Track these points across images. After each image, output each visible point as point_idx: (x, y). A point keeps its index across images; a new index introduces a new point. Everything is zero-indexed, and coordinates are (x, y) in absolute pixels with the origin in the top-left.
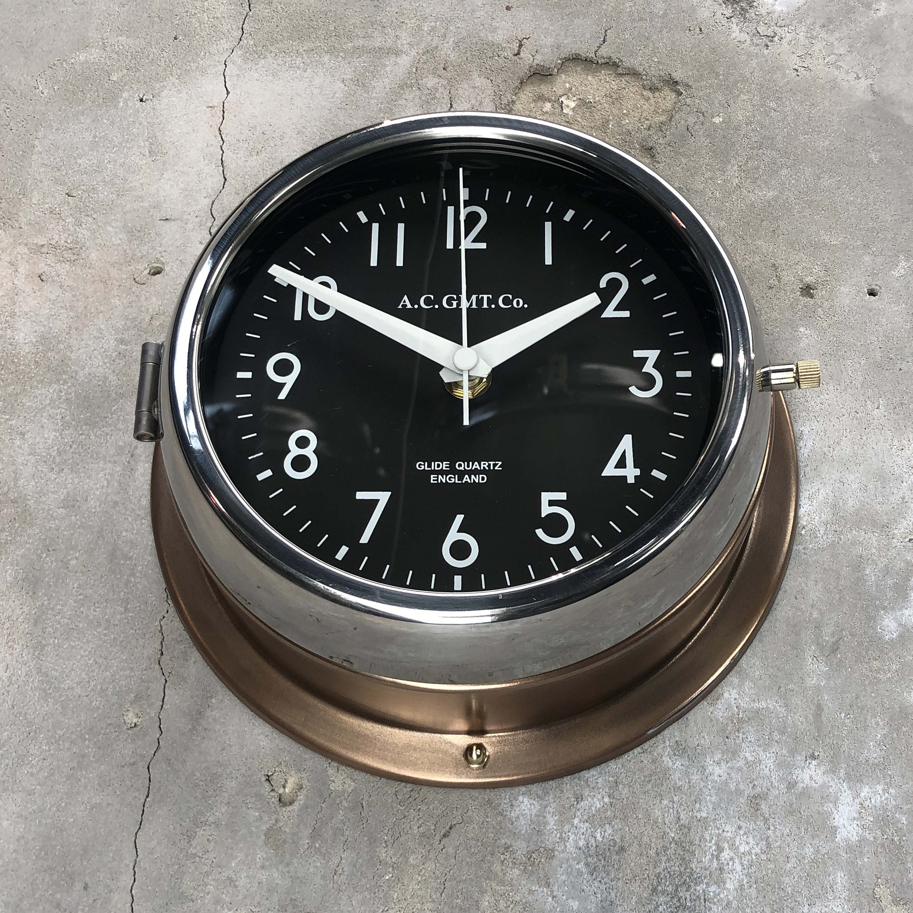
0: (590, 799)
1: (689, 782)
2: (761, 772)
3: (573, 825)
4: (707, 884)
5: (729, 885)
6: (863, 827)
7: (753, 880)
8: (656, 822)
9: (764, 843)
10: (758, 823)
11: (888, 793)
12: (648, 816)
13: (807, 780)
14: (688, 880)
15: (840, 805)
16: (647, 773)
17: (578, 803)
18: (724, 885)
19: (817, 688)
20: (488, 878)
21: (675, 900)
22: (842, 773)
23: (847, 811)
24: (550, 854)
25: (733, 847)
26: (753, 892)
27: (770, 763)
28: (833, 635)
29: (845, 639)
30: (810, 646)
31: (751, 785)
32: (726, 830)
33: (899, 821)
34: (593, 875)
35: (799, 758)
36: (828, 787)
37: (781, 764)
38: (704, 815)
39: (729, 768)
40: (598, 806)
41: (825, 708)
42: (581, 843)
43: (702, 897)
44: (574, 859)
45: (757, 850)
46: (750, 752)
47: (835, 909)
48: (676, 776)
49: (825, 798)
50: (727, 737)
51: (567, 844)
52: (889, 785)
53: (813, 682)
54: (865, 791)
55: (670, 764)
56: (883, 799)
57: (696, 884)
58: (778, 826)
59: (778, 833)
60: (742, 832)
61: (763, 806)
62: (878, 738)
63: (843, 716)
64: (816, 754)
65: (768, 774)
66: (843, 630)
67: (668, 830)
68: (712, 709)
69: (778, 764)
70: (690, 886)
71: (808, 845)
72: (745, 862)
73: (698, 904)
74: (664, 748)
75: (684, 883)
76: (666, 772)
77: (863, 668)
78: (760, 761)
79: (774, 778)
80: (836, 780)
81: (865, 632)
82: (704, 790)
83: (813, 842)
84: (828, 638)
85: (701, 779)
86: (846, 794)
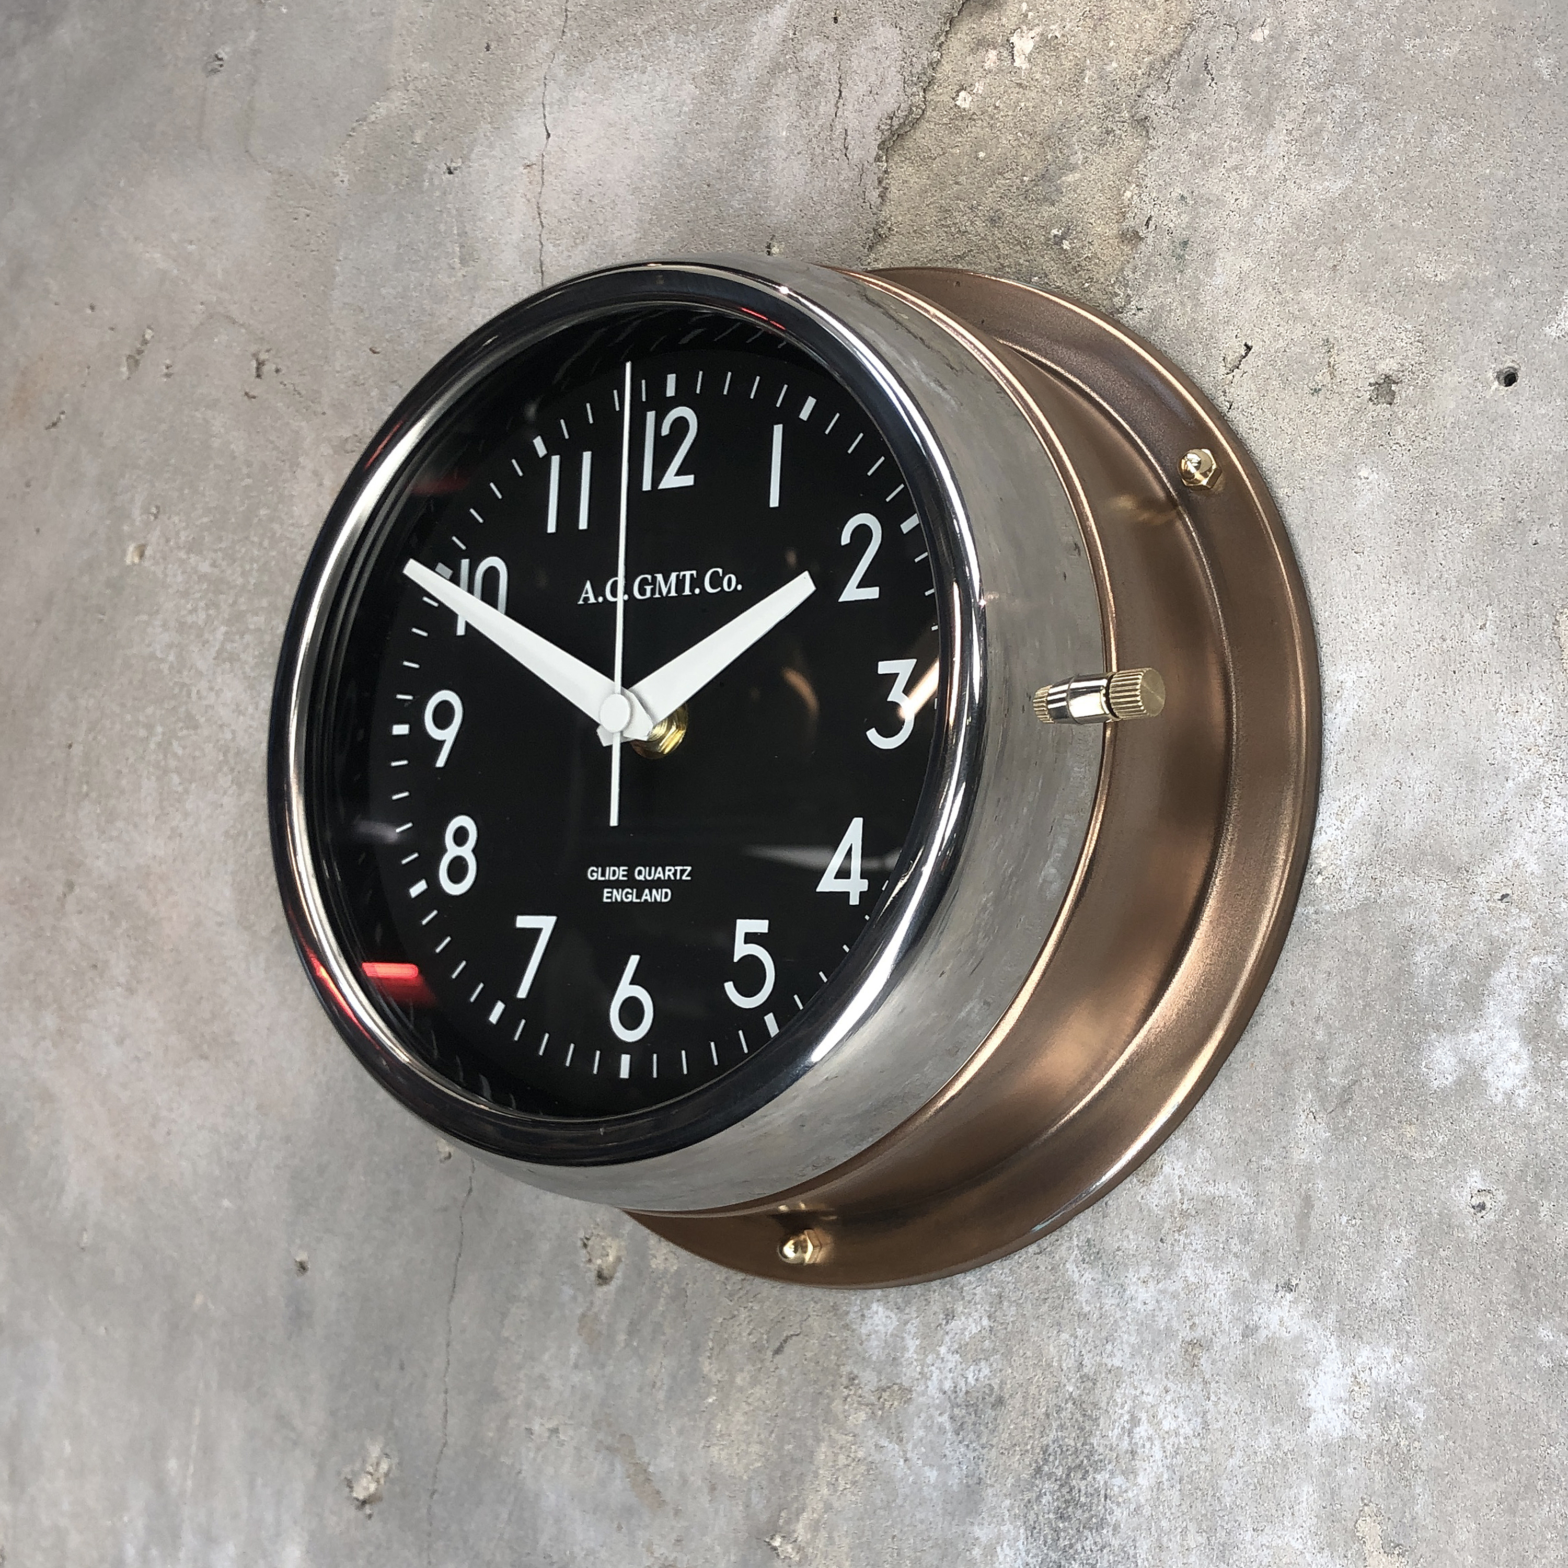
0: (963, 1318)
1: (1101, 1308)
2: (1207, 1304)
3: (938, 1355)
4: (1112, 1473)
5: (1141, 1480)
6: (1353, 1416)
7: (1177, 1478)
8: (1049, 1365)
9: (1199, 1420)
10: (1193, 1387)
11: (1401, 1363)
12: (1039, 1354)
13: (1274, 1326)
14: (1085, 1462)
15: (1321, 1374)
16: (1043, 1286)
17: (947, 1322)
18: (1135, 1478)
19: (1309, 1167)
20: (826, 1420)
21: (1065, 1490)
22: (1331, 1319)
23: (1330, 1386)
24: (906, 1396)
25: (1153, 1419)
26: (1174, 1494)
27: (1222, 1290)
28: (1345, 1073)
29: (1365, 1084)
30: (1305, 1092)
31: (1189, 1323)
32: (1146, 1391)
33: (1411, 1414)
34: (958, 1434)
35: (1266, 1287)
36: (1306, 1341)
37: (1239, 1295)
38: (1117, 1362)
39: (1161, 1292)
40: (974, 1331)
41: (1318, 1204)
42: (948, 1385)
43: (1103, 1492)
44: (937, 1407)
45: (1188, 1430)
46: (1194, 1268)
47: (1293, 1543)
48: (1083, 1296)
49: (1299, 1358)
50: (1161, 1240)
51: (929, 1383)
52: (1404, 1349)
53: (1303, 1157)
54: (1364, 1355)
55: (1076, 1276)
56: (1391, 1372)
57: (1096, 1471)
58: (1222, 1396)
59: (1222, 1408)
60: (1168, 1398)
61: (1204, 1361)
62: (1397, 1265)
63: (1344, 1219)
64: (1294, 1282)
65: (1216, 1308)
66: (1362, 1065)
67: (1064, 1381)
68: (1143, 1191)
69: (1233, 1293)
70: (1087, 1472)
71: (1264, 1434)
72: (1169, 1447)
73: (1095, 1501)
74: (1069, 1248)
75: (1080, 1466)
76: (1069, 1288)
77: (1388, 1138)
78: (1207, 1286)
79: (1226, 1315)
80: (1320, 1331)
81: (1399, 1073)
82: (1121, 1323)
83: (1272, 1430)
84: (1335, 1079)
85: (1118, 1305)
86: (1333, 1356)
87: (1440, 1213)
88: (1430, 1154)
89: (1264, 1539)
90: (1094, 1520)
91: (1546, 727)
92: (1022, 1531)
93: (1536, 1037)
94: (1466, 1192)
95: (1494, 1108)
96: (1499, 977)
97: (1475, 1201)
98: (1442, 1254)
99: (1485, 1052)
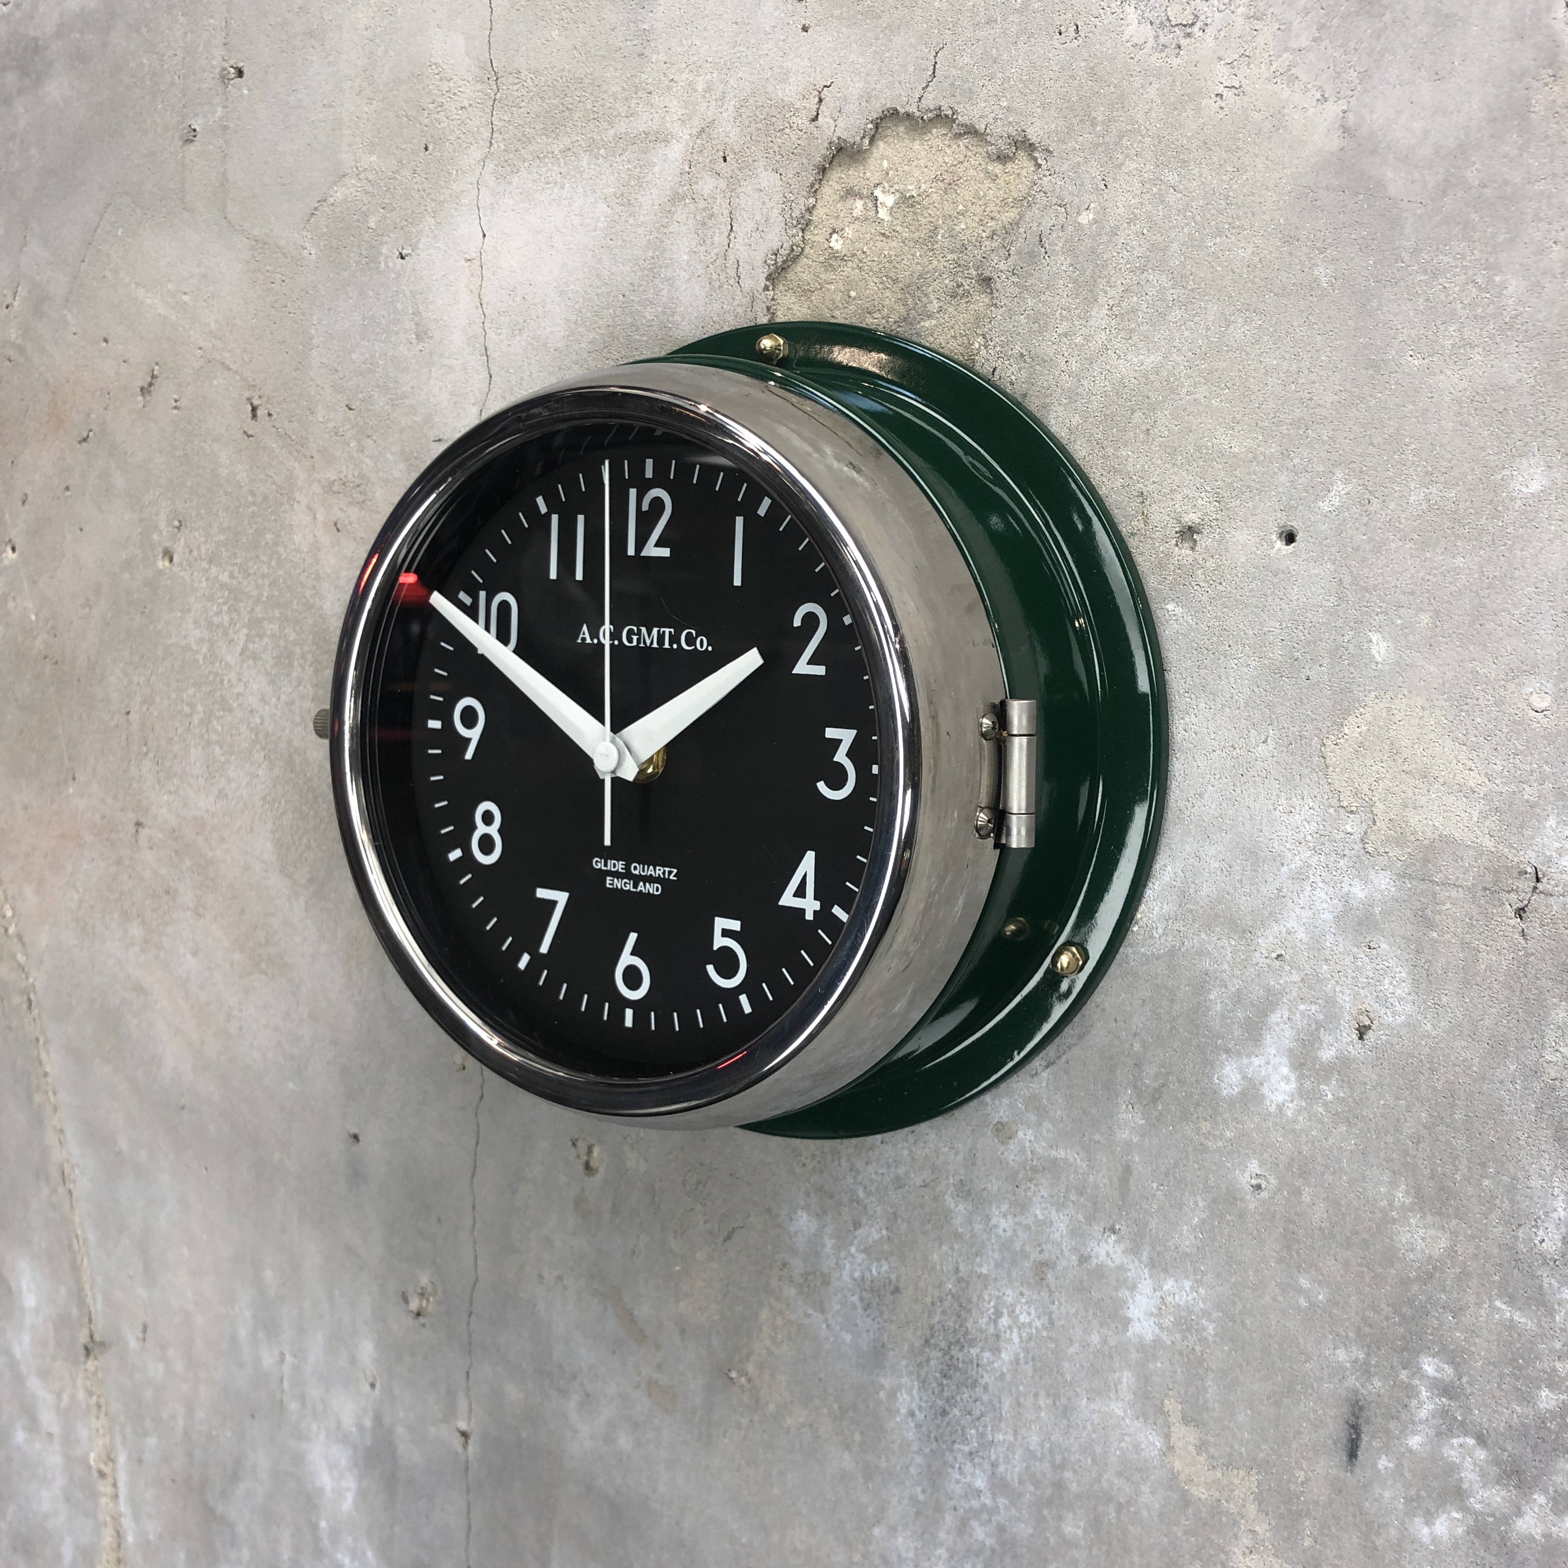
0: (867, 1228)
1: (972, 1231)
2: (1051, 1236)
3: (849, 1252)
4: (982, 1349)
5: (1004, 1355)
6: (1161, 1327)
7: (1030, 1356)
8: (934, 1268)
9: (1047, 1318)
10: (1042, 1294)
11: (1197, 1292)
12: (926, 1260)
13: (1102, 1257)
14: (962, 1339)
15: (1138, 1295)
16: (927, 1211)
17: (855, 1230)
18: (999, 1354)
19: (1128, 1144)
20: (766, 1291)
21: (947, 1357)
22: (1145, 1256)
23: (1144, 1303)
24: (826, 1280)
25: (1012, 1313)
26: (1029, 1368)
27: (1063, 1227)
28: (1156, 1076)
29: (1171, 1086)
30: (1126, 1089)
31: (1038, 1249)
32: (1007, 1294)
33: (1204, 1329)
34: (866, 1310)
35: (1096, 1228)
36: (1126, 1270)
37: (1074, 1232)
38: (984, 1271)
39: (1016, 1223)
40: (876, 1237)
41: (1135, 1172)
42: (857, 1274)
43: (975, 1362)
44: (849, 1290)
45: (1038, 1324)
46: (1042, 1209)
47: (1116, 1411)
48: (958, 1221)
49: (1121, 1282)
50: (1017, 1186)
51: (843, 1272)
52: (1199, 1282)
53: (1124, 1136)
54: (1169, 1284)
55: (952, 1206)
56: (1189, 1298)
57: (970, 1346)
58: (1063, 1303)
59: (1063, 1311)
60: (1024, 1300)
61: (1050, 1276)
62: (1195, 1222)
63: (1155, 1185)
64: (1117, 1227)
65: (1059, 1240)
66: (1169, 1073)
67: (945, 1279)
68: (1002, 1148)
69: (1072, 1230)
70: (963, 1346)
71: (1095, 1332)
72: (1024, 1335)
73: (970, 1368)
74: (947, 1185)
75: (958, 1341)
76: (947, 1214)
77: (1188, 1129)
78: (1052, 1222)
79: (1066, 1245)
80: (1137, 1263)
81: (1197, 1082)
82: (987, 1243)
83: (1101, 1330)
84: (1148, 1081)
85: (985, 1230)
86: (1146, 1283)
87: (1227, 1188)
88: (1220, 1144)
89: (1094, 1406)
90: (969, 1380)
91: (1313, 826)
92: (916, 1383)
93: (1302, 1065)
94: (1247, 1175)
95: (1270, 1114)
96: (1274, 1018)
97: (1254, 1182)
98: (1229, 1217)
99: (1263, 1073)
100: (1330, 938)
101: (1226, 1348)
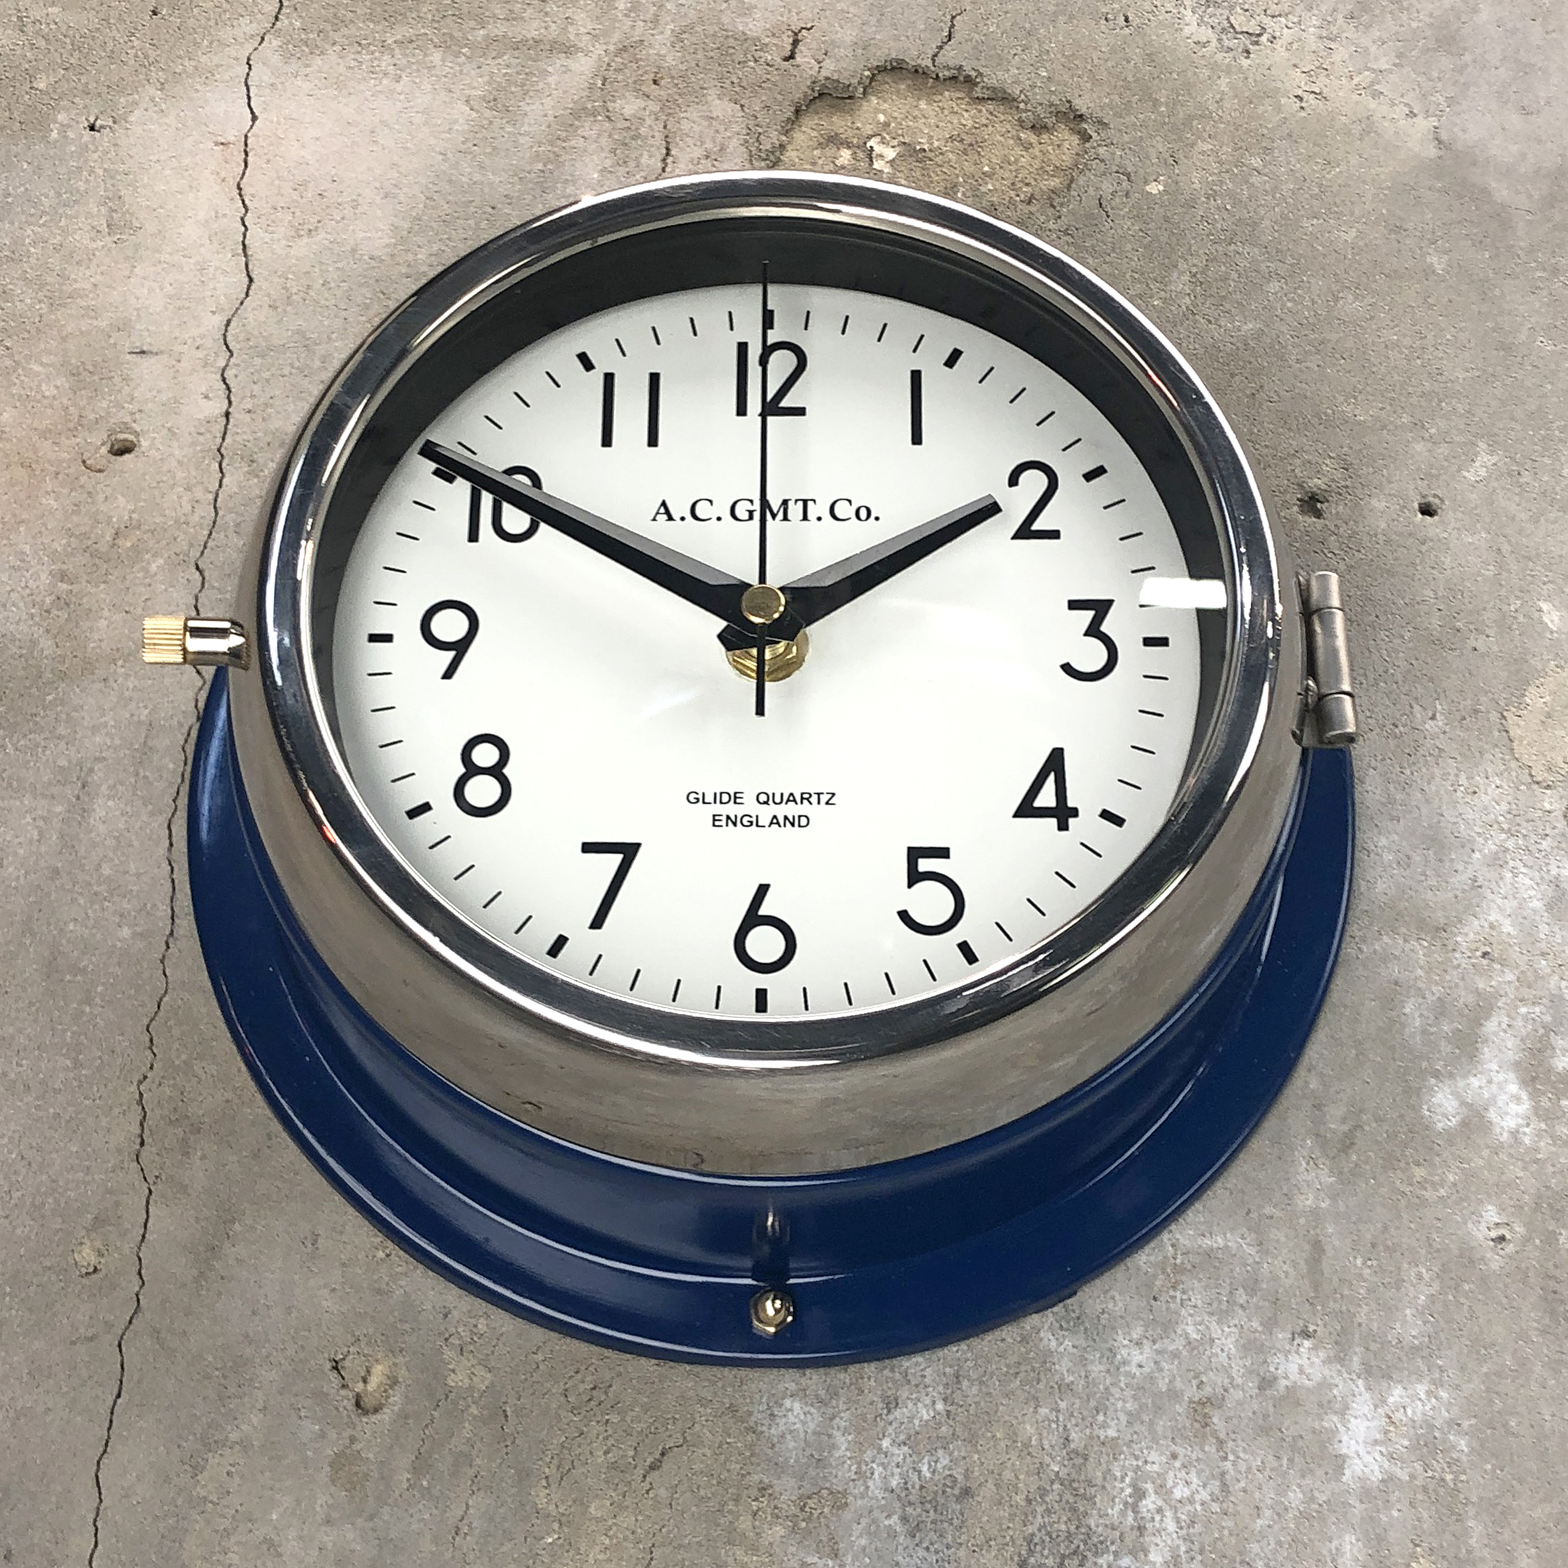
0: (910, 1405)
1: (1087, 1376)
2: (1214, 1360)
3: (880, 1449)
4: (1116, 1554)
5: (1153, 1556)
6: (1391, 1457)
7: (1196, 1547)
8: (1027, 1445)
9: (1217, 1483)
10: (1207, 1448)
11: (1436, 1398)
12: (1013, 1436)
13: (1294, 1375)
14: (1082, 1547)
15: (1352, 1420)
16: (1012, 1359)
17: (889, 1411)
18: (1145, 1556)
19: (1315, 1213)
20: (730, 1542)
22: (1356, 1362)
23: (1362, 1429)
24: (839, 1501)
25: (1161, 1489)
27: (1230, 1345)
28: (1344, 1120)
29: (1367, 1128)
30: (1304, 1140)
31: (1194, 1382)
32: (1150, 1460)
33: (1454, 1448)
34: (914, 1536)
35: (1280, 1336)
36: (1331, 1386)
37: (1248, 1348)
38: (1112, 1433)
39: (1158, 1352)
40: (926, 1417)
41: (1328, 1248)
42: (895, 1482)
44: (882, 1509)
45: (1204, 1495)
46: (1195, 1324)
48: (1063, 1366)
49: (1325, 1406)
50: (1155, 1299)
51: (870, 1483)
52: (1437, 1383)
53: (1308, 1203)
54: (1396, 1395)
55: (1054, 1344)
56: (1427, 1408)
57: (1096, 1554)
58: (1241, 1455)
59: (1243, 1467)
60: (1178, 1465)
61: (1216, 1419)
62: (1420, 1302)
63: (1359, 1262)
64: (1311, 1329)
65: (1225, 1362)
66: (1361, 1111)
67: (1047, 1460)
69: (1244, 1346)
70: (1084, 1558)
71: (1294, 1488)
72: (1184, 1517)
75: (1075, 1552)
76: (1046, 1357)
77: (1396, 1180)
78: (1212, 1340)
79: (1237, 1370)
80: (1345, 1375)
81: (1402, 1116)
82: (1113, 1390)
83: (1303, 1483)
84: (1335, 1125)
85: (1108, 1371)
86: (1363, 1399)
87: (1460, 1249)
88: (1442, 1192)
93: (1534, 1079)
94: (1483, 1226)
95: (1501, 1145)
96: (1490, 1026)
97: (1494, 1234)
98: (1466, 1287)
99: (1486, 1095)
100: (1544, 929)
101: (1489, 1467)
